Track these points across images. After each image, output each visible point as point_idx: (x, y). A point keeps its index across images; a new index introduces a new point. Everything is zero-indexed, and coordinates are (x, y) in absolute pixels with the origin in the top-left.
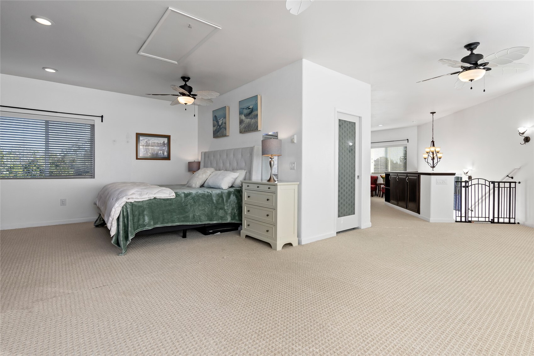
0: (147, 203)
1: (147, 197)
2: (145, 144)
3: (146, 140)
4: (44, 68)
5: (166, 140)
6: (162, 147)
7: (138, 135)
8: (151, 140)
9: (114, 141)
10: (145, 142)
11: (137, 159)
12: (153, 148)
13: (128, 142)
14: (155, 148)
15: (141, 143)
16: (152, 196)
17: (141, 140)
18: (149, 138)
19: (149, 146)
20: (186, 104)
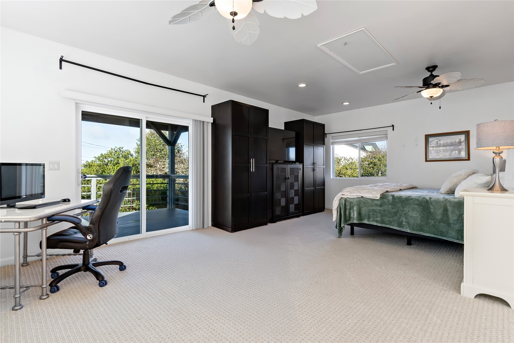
0: (357, 201)
1: (355, 195)
2: (436, 145)
3: (436, 141)
4: (342, 103)
5: (463, 137)
6: (458, 146)
7: (427, 137)
8: (443, 140)
9: (404, 146)
10: (435, 143)
11: (426, 161)
12: (445, 148)
13: (417, 145)
14: (448, 148)
15: (430, 145)
16: (360, 195)
17: (431, 142)
18: (440, 138)
19: (440, 146)
20: (431, 97)
